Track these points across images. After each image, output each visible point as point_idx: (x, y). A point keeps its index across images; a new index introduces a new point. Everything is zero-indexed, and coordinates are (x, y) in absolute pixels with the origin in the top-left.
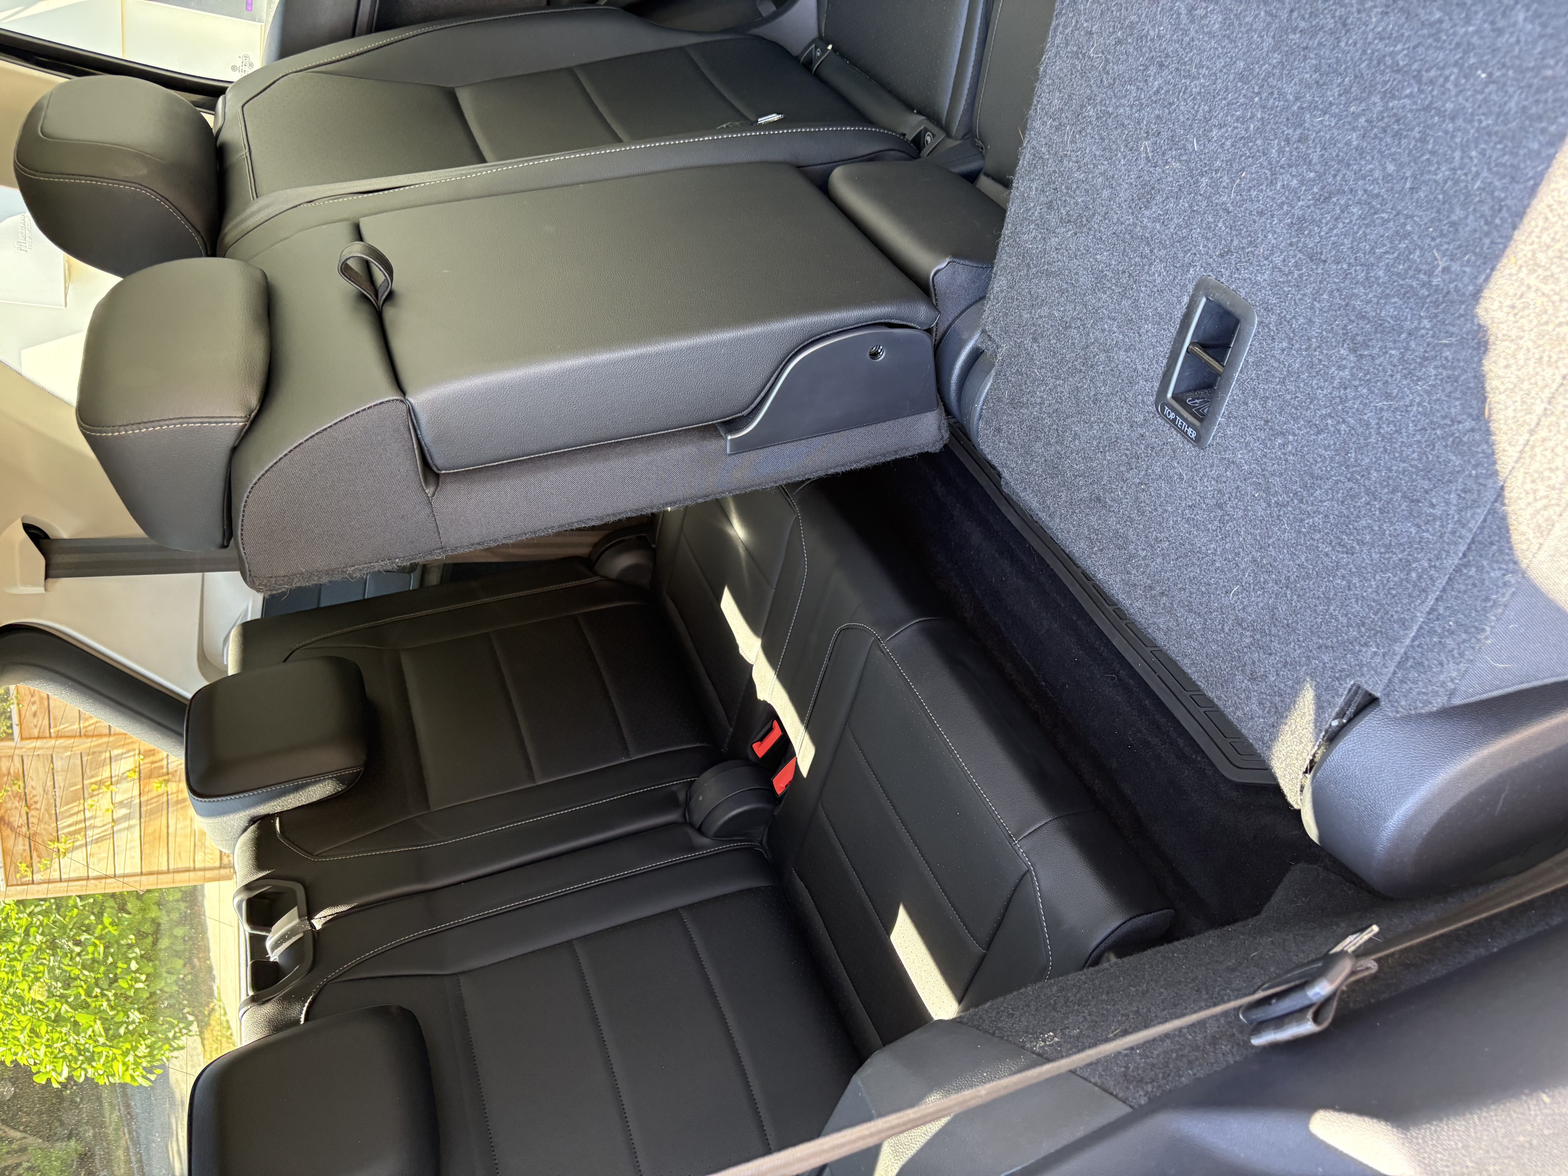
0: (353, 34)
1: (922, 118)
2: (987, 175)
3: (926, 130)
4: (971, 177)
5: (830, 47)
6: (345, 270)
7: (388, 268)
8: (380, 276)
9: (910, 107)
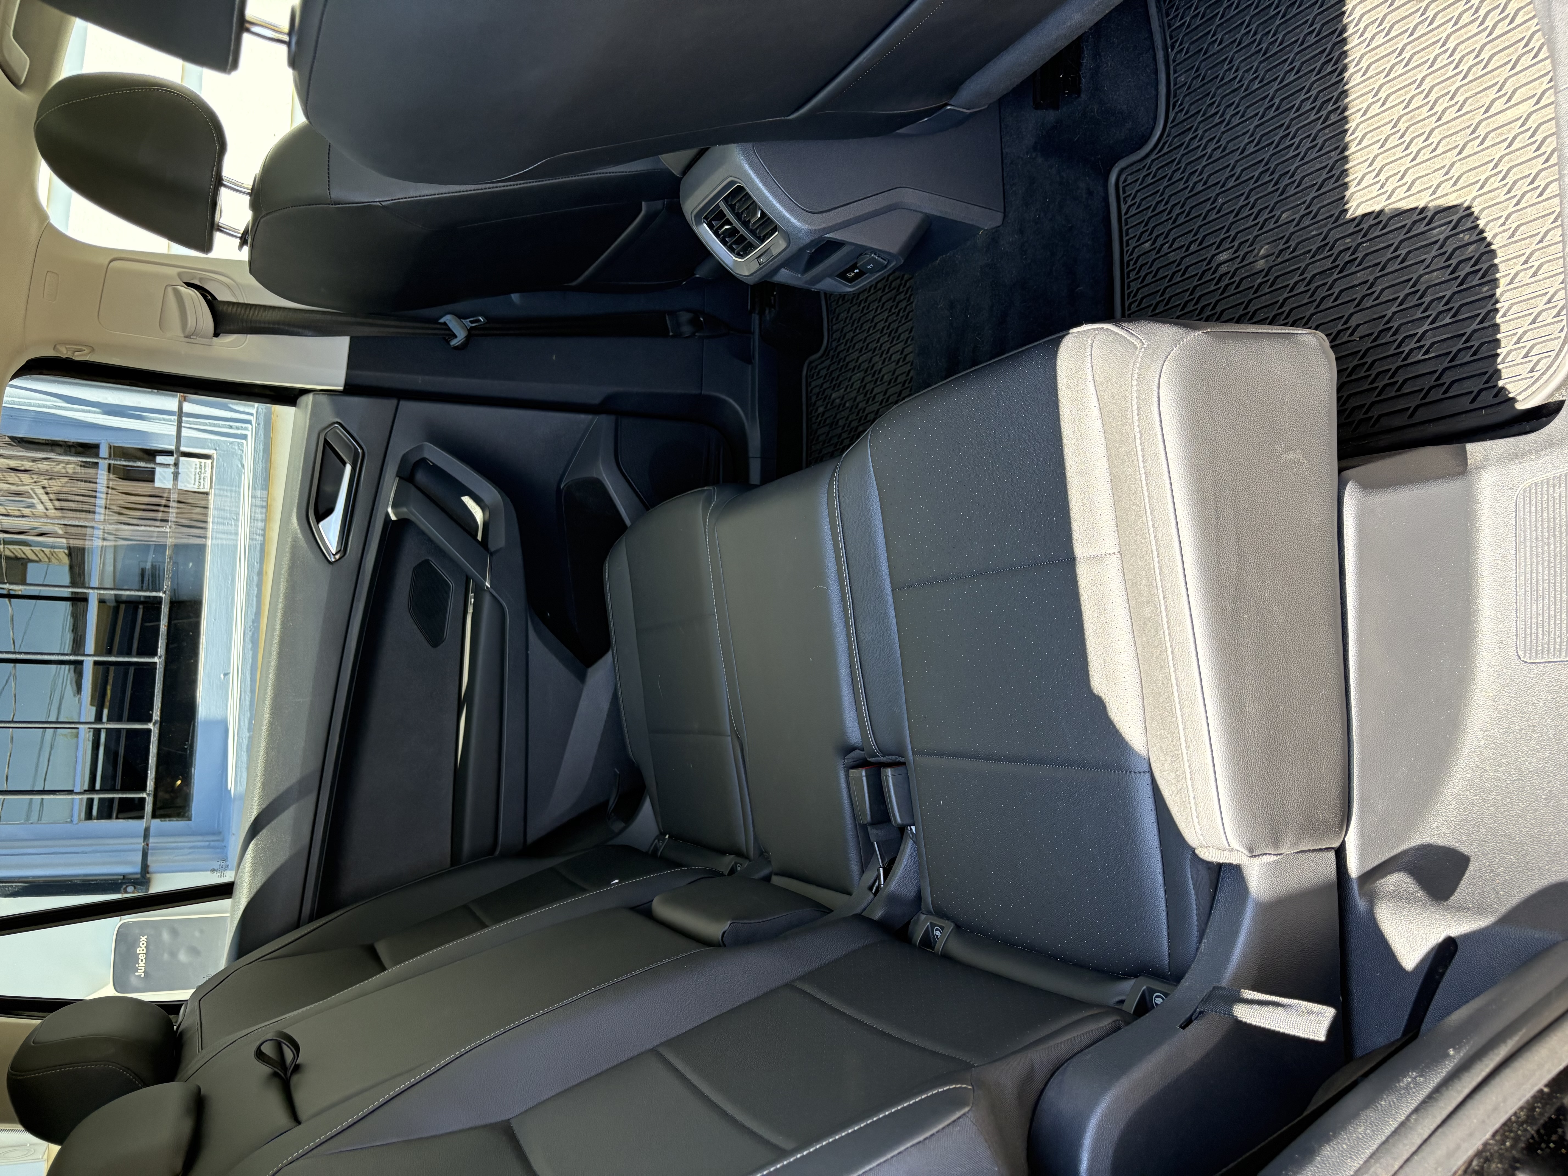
0: (297, 925)
1: (732, 856)
2: (776, 874)
3: (736, 864)
4: (767, 879)
5: (667, 837)
6: (260, 1054)
7: (296, 1047)
8: (289, 1054)
9: (722, 852)
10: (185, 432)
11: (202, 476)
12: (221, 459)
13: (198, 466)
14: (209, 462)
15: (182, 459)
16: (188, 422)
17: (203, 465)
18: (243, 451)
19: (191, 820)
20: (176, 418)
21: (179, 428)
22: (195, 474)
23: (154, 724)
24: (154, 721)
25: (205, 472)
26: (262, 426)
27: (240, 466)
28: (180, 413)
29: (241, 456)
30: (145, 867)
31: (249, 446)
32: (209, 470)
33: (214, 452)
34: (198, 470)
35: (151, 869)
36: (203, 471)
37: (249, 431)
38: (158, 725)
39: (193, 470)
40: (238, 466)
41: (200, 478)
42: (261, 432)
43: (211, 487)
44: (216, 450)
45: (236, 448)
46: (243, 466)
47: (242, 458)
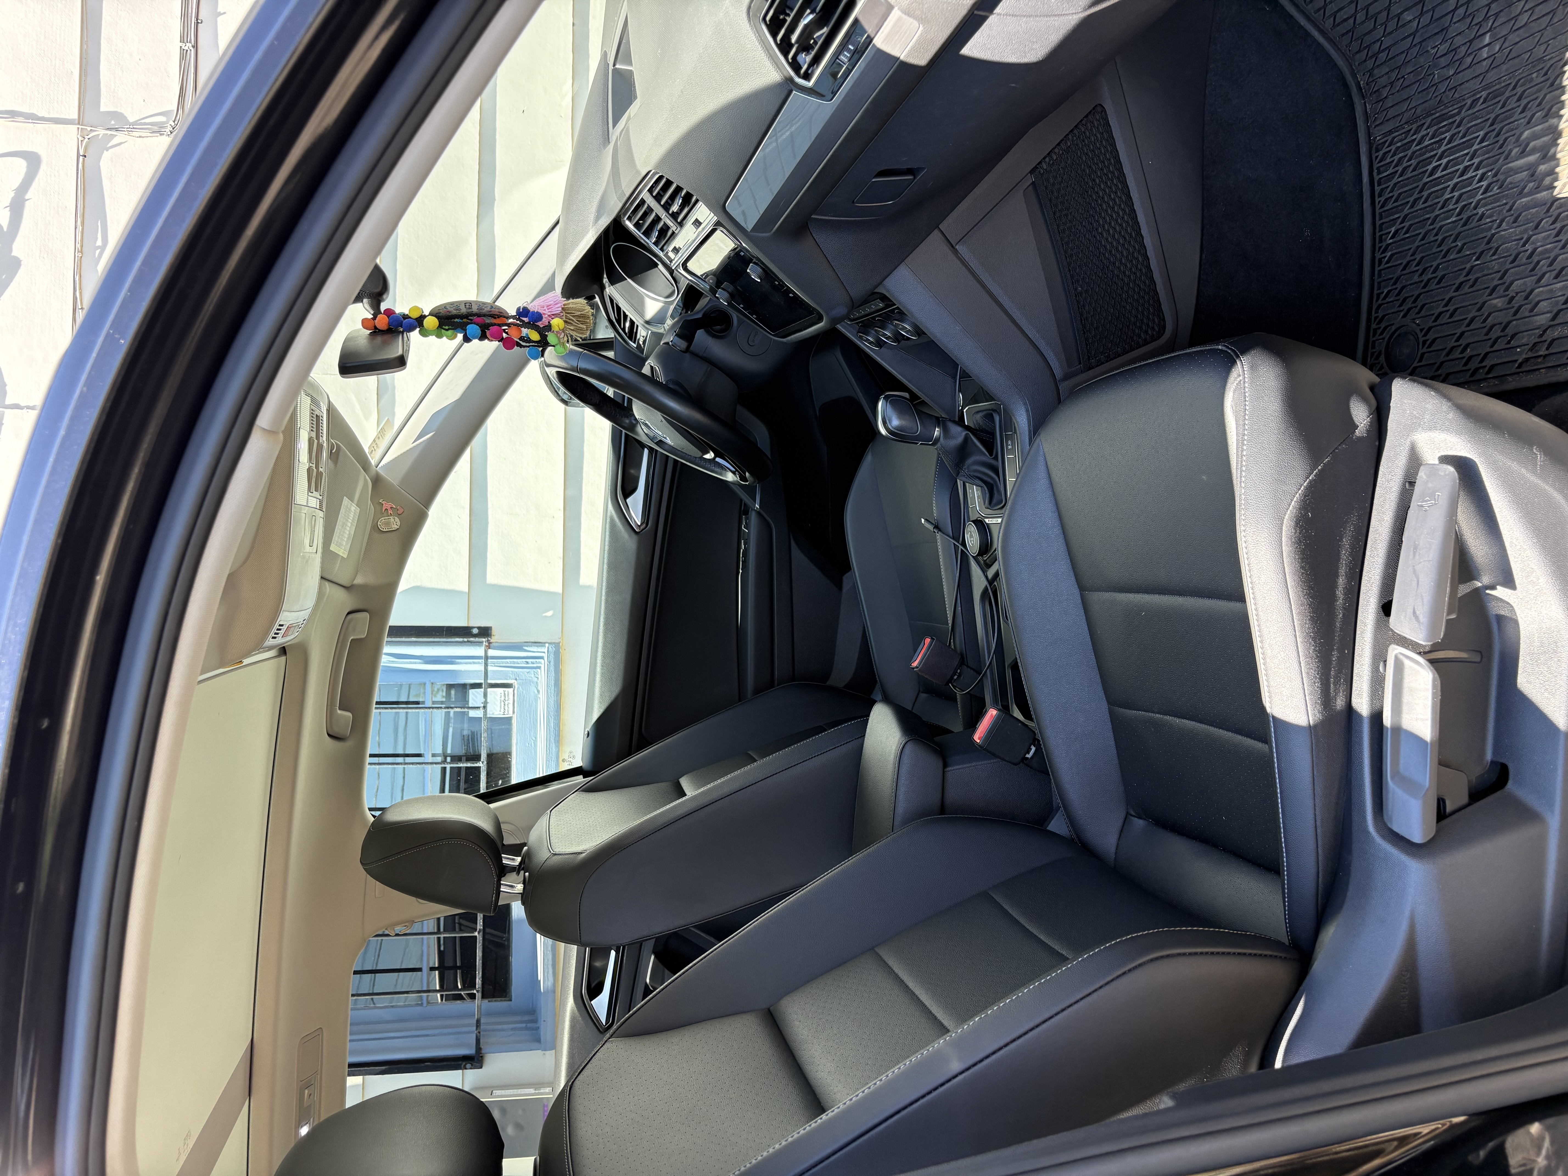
10: (490, 668)
11: (506, 703)
12: (520, 688)
13: (503, 694)
14: (511, 690)
15: (489, 690)
16: (492, 663)
17: (506, 693)
18: (538, 678)
19: (511, 1000)
20: (483, 660)
21: (486, 665)
22: (501, 702)
23: (479, 933)
24: (478, 930)
25: (508, 700)
26: (552, 663)
27: (536, 691)
28: (487, 658)
29: (537, 682)
30: (478, 1049)
31: (542, 674)
32: (511, 696)
33: (515, 681)
34: (503, 698)
35: (483, 1052)
36: (507, 699)
37: (543, 664)
38: (481, 933)
39: (498, 698)
40: (534, 692)
41: (505, 705)
42: (552, 668)
43: (514, 712)
44: (516, 679)
45: (533, 676)
46: (538, 691)
47: (538, 685)
